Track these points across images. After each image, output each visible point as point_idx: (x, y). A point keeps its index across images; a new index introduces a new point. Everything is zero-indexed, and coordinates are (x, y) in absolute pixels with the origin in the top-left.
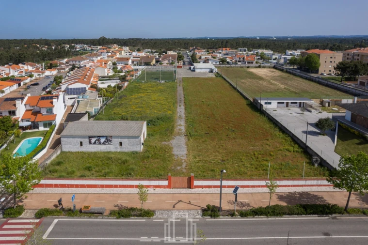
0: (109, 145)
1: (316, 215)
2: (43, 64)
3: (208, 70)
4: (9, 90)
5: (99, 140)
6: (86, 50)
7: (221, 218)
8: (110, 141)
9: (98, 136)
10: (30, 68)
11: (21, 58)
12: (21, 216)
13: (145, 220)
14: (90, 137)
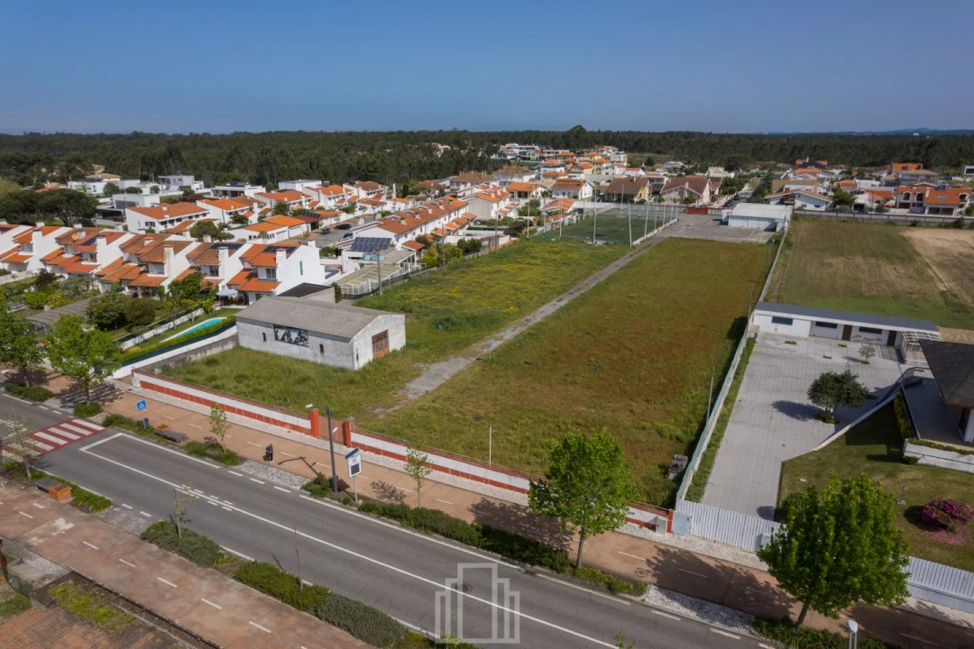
0: (304, 348)
1: (500, 556)
2: (394, 185)
3: (766, 225)
4: (286, 233)
5: (288, 335)
6: (529, 159)
7: (326, 502)
8: (306, 340)
9: (288, 328)
10: (363, 194)
11: (369, 171)
12: (91, 418)
13: (218, 467)
14: (276, 327)
